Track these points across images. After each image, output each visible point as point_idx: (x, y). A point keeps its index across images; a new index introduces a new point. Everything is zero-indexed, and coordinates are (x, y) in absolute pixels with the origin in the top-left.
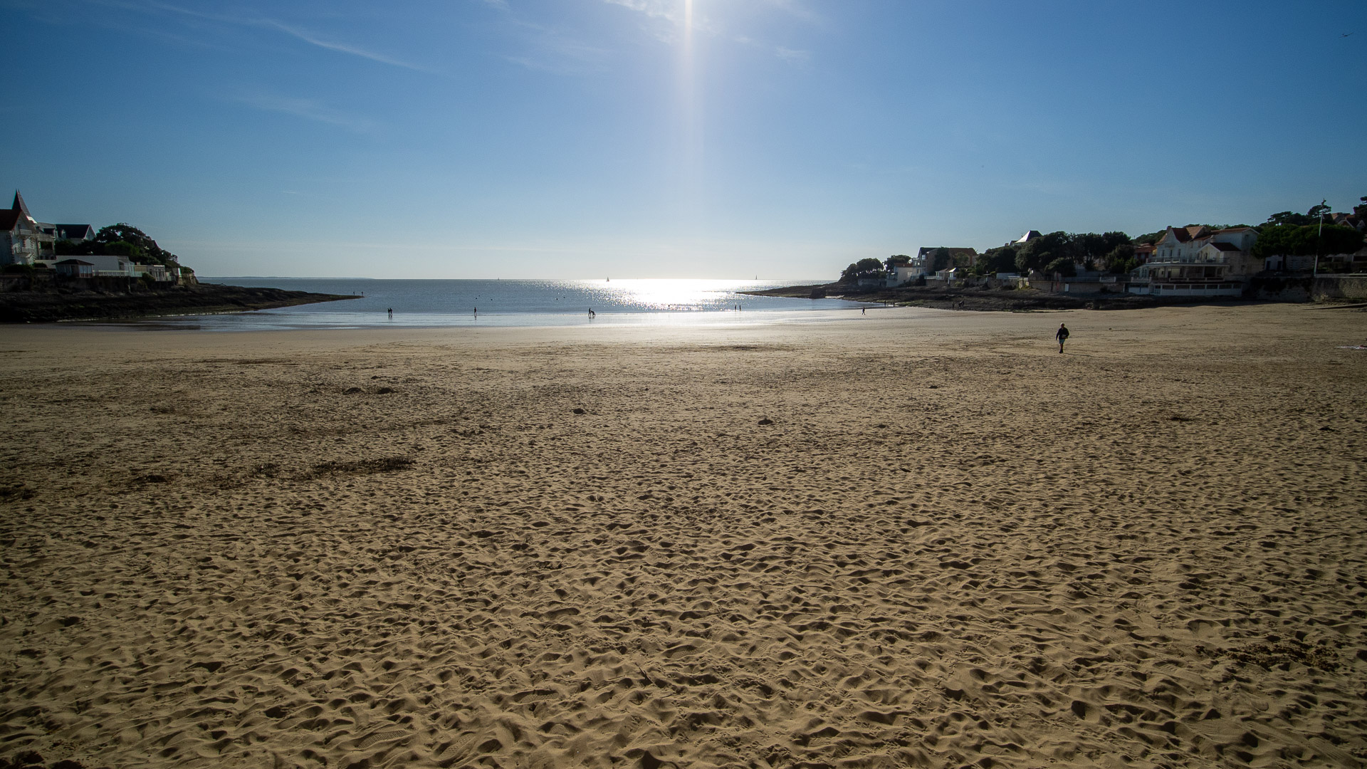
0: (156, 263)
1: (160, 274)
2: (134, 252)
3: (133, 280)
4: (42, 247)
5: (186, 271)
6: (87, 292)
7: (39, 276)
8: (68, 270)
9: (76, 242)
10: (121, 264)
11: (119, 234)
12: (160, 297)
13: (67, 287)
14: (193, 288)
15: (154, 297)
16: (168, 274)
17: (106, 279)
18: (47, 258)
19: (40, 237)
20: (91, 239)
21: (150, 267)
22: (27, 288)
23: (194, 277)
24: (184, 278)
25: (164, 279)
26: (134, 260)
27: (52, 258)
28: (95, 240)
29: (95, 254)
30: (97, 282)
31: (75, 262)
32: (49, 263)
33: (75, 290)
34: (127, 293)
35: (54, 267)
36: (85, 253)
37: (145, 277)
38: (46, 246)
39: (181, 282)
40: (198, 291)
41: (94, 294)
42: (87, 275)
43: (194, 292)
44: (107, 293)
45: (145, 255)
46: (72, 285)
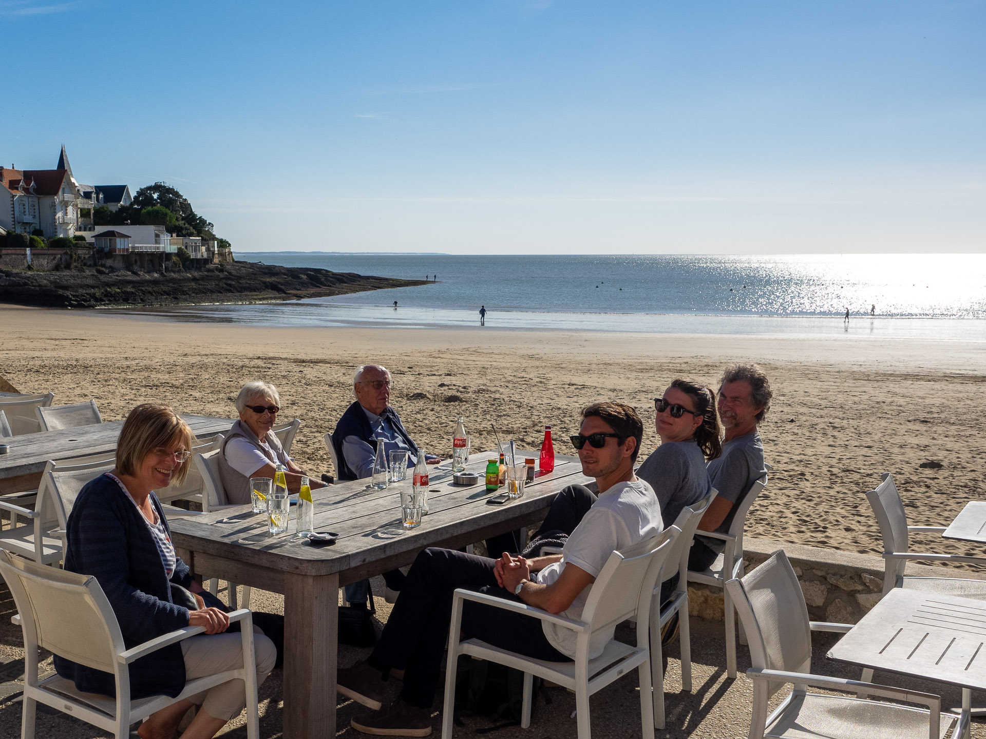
0: (191, 235)
1: (196, 249)
2: (171, 218)
3: (168, 256)
4: (81, 216)
5: (223, 244)
6: (123, 272)
7: (80, 252)
8: (105, 243)
9: (113, 207)
10: (157, 236)
11: (155, 196)
12: (194, 279)
13: (103, 266)
14: (229, 267)
15: (188, 280)
16: (204, 249)
17: (141, 255)
18: (85, 230)
19: (81, 202)
20: (128, 204)
21: (186, 240)
22: (68, 267)
23: (230, 253)
24: (220, 254)
25: (199, 256)
26: (170, 230)
27: (90, 230)
28: (132, 204)
29: (132, 224)
30: (134, 259)
31: (111, 234)
32: (88, 235)
33: (112, 269)
34: (162, 274)
35: (93, 240)
36: (121, 223)
37: (180, 253)
38: (85, 213)
39: (216, 260)
40: (234, 272)
41: (130, 276)
42: (124, 250)
43: (230, 273)
44: (141, 273)
45: (181, 223)
46: (109, 262)
